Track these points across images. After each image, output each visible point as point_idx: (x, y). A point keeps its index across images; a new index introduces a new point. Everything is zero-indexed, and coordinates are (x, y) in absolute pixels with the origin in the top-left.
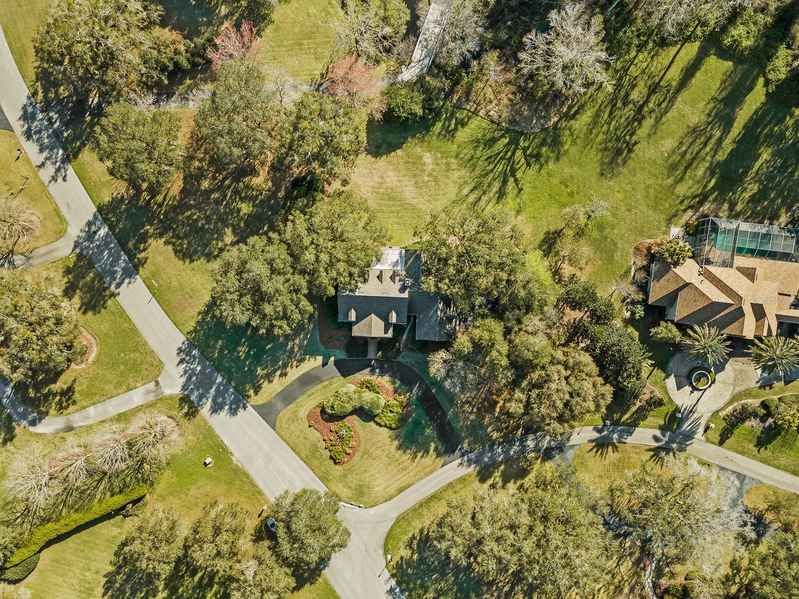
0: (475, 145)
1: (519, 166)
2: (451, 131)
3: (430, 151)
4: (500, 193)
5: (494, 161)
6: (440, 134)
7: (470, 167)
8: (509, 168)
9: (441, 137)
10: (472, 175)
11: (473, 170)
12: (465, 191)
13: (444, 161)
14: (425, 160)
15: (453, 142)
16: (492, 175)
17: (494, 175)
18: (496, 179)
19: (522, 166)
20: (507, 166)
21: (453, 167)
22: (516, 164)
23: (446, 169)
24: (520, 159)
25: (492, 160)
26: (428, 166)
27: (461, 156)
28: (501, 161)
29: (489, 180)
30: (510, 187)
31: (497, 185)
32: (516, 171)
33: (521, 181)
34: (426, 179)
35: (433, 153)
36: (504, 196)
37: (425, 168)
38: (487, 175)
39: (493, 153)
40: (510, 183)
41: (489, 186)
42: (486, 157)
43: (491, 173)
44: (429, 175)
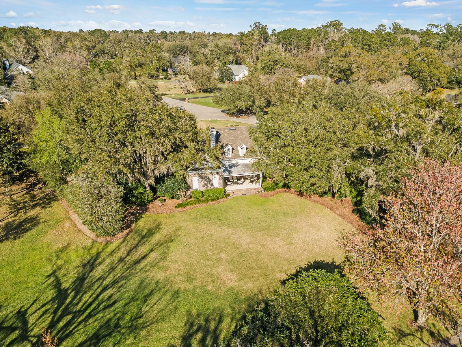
0: (140, 321)
1: (48, 307)
2: (197, 331)
3: (230, 289)
4: (93, 264)
5: (99, 305)
6: (220, 321)
7: (149, 284)
8: (68, 301)
9: (216, 316)
10: (144, 275)
11: (142, 282)
12: (154, 256)
13: (197, 282)
14: (234, 277)
15: (189, 314)
16: (105, 283)
17: (101, 284)
18: (98, 279)
19: (39, 309)
20: (71, 302)
21: (180, 278)
22: (51, 311)
23: (192, 273)
24: (39, 321)
25: (104, 304)
26: (225, 270)
27: (168, 296)
28: (84, 308)
29: (111, 276)
30: (71, 275)
31: (98, 272)
32: (53, 300)
33: (46, 288)
34: (222, 256)
35: (222, 288)
36: (85, 262)
37: (229, 267)
38: (115, 282)
39: (100, 315)
40: (71, 280)
41: (112, 269)
42: (117, 305)
43: (108, 286)
44: (219, 260)
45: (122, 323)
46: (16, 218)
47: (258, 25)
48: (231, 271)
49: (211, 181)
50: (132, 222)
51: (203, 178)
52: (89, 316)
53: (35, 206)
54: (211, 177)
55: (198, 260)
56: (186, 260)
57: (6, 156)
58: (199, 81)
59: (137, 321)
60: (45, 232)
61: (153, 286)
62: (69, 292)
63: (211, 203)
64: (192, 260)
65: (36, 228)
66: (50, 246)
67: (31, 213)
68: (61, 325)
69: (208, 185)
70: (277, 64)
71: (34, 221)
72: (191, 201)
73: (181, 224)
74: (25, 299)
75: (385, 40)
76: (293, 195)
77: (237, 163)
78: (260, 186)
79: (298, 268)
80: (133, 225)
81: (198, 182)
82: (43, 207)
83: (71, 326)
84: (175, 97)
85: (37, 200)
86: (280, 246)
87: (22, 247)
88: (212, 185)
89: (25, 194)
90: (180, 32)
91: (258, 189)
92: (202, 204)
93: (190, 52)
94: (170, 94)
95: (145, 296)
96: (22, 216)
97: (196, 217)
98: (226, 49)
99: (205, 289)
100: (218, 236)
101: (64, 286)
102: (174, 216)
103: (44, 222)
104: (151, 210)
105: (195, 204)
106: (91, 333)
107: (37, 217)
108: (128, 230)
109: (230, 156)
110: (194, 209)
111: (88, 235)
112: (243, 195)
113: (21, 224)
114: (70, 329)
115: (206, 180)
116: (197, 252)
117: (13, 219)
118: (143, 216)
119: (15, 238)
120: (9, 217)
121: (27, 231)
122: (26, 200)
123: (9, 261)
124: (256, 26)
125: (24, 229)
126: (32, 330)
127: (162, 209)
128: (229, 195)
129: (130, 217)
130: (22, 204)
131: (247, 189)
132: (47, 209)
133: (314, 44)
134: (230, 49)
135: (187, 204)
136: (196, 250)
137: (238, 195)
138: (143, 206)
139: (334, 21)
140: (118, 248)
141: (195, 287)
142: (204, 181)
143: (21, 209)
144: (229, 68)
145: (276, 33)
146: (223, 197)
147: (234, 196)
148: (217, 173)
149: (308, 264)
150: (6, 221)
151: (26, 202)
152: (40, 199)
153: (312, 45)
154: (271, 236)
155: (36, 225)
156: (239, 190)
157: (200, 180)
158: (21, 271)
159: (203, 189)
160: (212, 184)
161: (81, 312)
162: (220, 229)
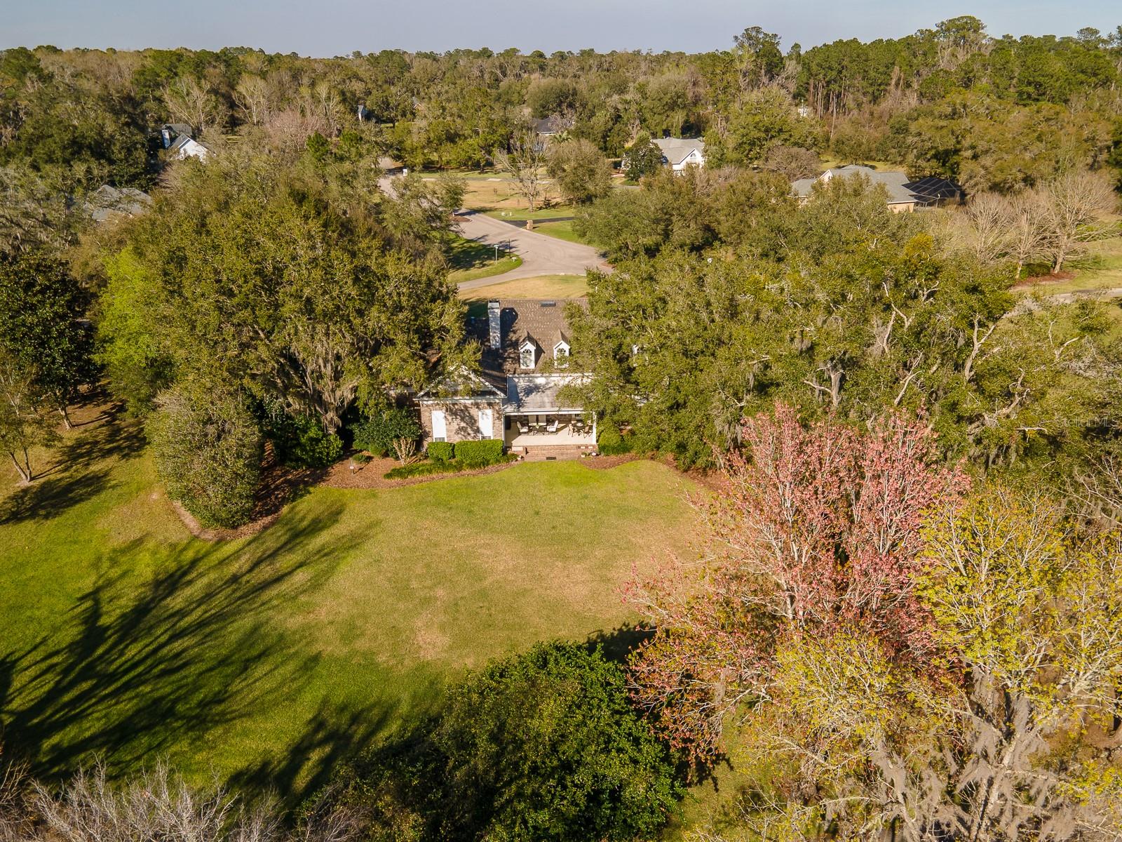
0: (218, 709)
1: (55, 660)
3: (421, 667)
4: (176, 582)
5: (152, 667)
7: (263, 637)
8: (100, 651)
10: (263, 617)
11: (256, 628)
12: (300, 577)
14: (444, 641)
16: (184, 623)
17: (174, 625)
18: (173, 615)
19: (37, 663)
20: (101, 657)
21: (330, 631)
22: (58, 669)
23: (359, 623)
24: (31, 685)
25: (162, 666)
26: (428, 626)
27: (291, 666)
28: (122, 669)
29: (199, 612)
30: (123, 602)
31: (177, 601)
32: (71, 647)
33: (65, 622)
34: (440, 592)
35: (406, 662)
36: (161, 577)
37: (443, 618)
38: (201, 624)
39: (146, 689)
40: (118, 611)
41: (208, 596)
42: (183, 673)
43: (185, 629)
44: (426, 602)
45: (180, 708)
46: (67, 474)
47: (754, 34)
48: (442, 628)
49: (475, 421)
50: (284, 501)
51: (455, 414)
52: (127, 687)
53: (110, 452)
54: (474, 411)
55: (384, 597)
56: (359, 593)
57: (57, 345)
58: (568, 180)
59: (211, 709)
60: (108, 508)
61: (269, 641)
62: (110, 632)
63: (468, 471)
64: (371, 594)
65: (94, 499)
66: (105, 538)
67: (97, 467)
68: (66, 698)
69: (469, 430)
70: (773, 137)
71: (96, 484)
72: (423, 465)
73: (381, 515)
74: (20, 640)
75: (1083, 72)
76: (664, 468)
77: (547, 383)
78: (594, 442)
79: (594, 636)
80: (285, 509)
81: (444, 421)
82: (124, 457)
83: (87, 701)
84: (508, 218)
85: (121, 439)
86: (576, 583)
87: (53, 534)
88: (478, 431)
89: (103, 425)
90: (583, 53)
91: (587, 447)
92: (445, 474)
93: (581, 105)
94: (501, 209)
95: (248, 660)
96: (77, 471)
97: (421, 503)
98: (669, 96)
99: (373, 659)
100: (451, 548)
101: (105, 621)
102: (374, 496)
103: (113, 487)
104: (333, 479)
105: (430, 471)
106: (115, 719)
107: (106, 474)
108: (270, 517)
109: (532, 366)
110: (424, 484)
111: (187, 521)
112: (548, 458)
113: (70, 488)
114: (82, 707)
115: (462, 419)
116: (389, 580)
117: (59, 476)
118: (311, 489)
119: (46, 517)
120: (53, 471)
121: (77, 502)
122: (98, 439)
123: (20, 560)
124: (750, 38)
125: (71, 498)
126: (11, 701)
127: (357, 479)
128: (515, 456)
129: (283, 491)
130: (88, 446)
131: (561, 447)
132: (132, 460)
133: (899, 79)
134: (679, 97)
135: (411, 472)
136: (389, 575)
137: (538, 459)
138: (319, 469)
139: (958, 19)
140: (237, 555)
141: (354, 653)
142: (458, 420)
143: (81, 456)
144: (656, 145)
145: (802, 52)
146: (498, 461)
147: (526, 460)
148: (490, 405)
149: (620, 630)
150: (42, 480)
151: (97, 443)
152: (126, 439)
153: (893, 82)
154: (565, 558)
155: (97, 491)
156: (542, 448)
157: (450, 418)
158: (32, 583)
159: (456, 439)
160: (478, 428)
161: (113, 677)
162: (460, 533)
